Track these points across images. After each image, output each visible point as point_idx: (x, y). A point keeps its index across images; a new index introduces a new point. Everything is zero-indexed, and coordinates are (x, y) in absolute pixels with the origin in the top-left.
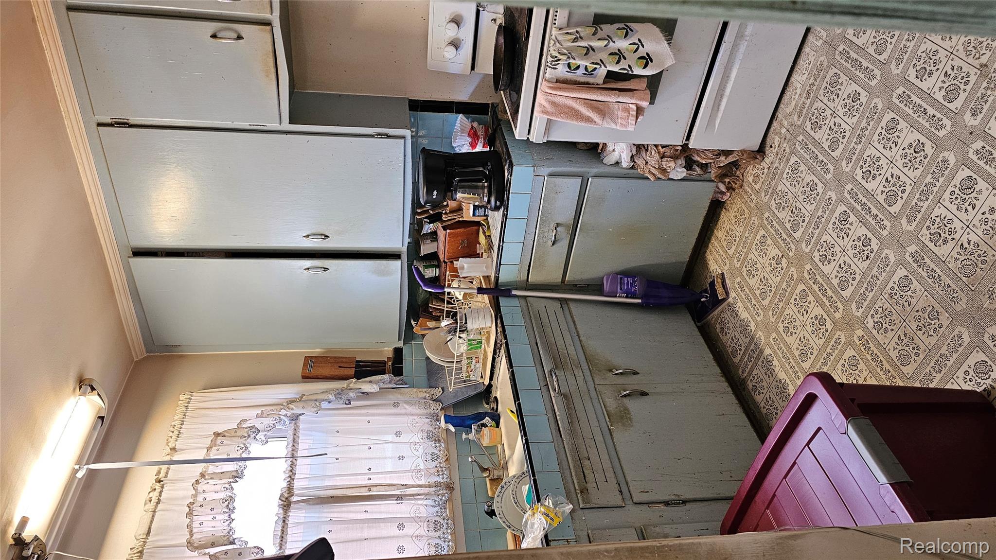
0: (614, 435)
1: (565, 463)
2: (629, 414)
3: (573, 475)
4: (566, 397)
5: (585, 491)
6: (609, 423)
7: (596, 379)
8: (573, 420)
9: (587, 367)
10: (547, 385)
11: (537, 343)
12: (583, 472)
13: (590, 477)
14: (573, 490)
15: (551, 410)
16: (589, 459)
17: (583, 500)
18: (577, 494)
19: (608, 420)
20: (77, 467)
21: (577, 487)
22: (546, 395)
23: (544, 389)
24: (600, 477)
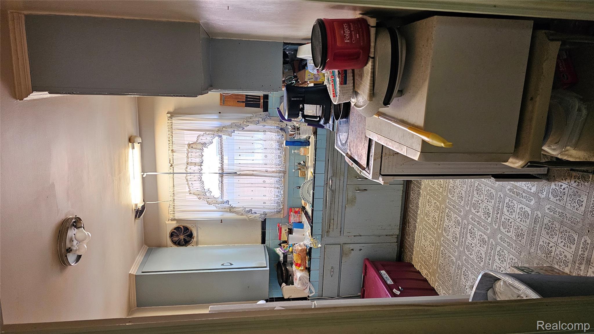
0: (346, 210)
1: (324, 219)
2: (356, 199)
3: (326, 225)
4: (333, 191)
5: (328, 232)
6: (346, 204)
7: (348, 182)
8: (333, 203)
9: (347, 174)
10: (327, 184)
11: (329, 160)
12: (330, 225)
13: (331, 227)
14: (324, 230)
15: (325, 196)
16: (333, 220)
17: (327, 235)
18: (325, 232)
19: (346, 202)
20: (142, 173)
21: (326, 230)
22: (325, 189)
23: (325, 185)
24: (335, 227)
